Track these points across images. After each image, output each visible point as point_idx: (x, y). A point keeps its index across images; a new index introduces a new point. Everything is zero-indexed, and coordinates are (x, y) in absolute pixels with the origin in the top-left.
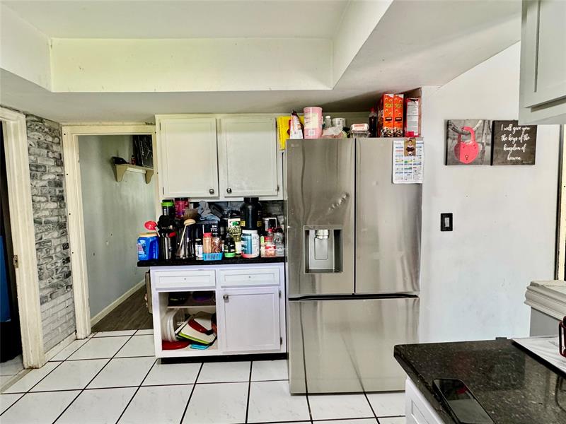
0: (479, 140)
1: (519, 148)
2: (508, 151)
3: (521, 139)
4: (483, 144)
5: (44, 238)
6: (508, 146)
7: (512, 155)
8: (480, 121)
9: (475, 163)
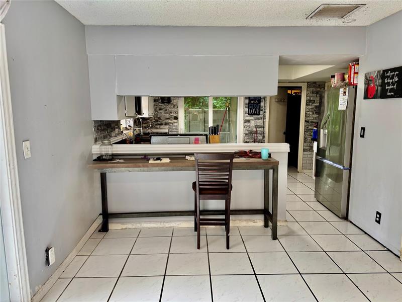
0: (375, 84)
1: (393, 87)
2: (388, 89)
3: (394, 80)
4: (377, 85)
5: (309, 128)
6: (388, 86)
7: (390, 92)
8: (377, 72)
9: (373, 98)
